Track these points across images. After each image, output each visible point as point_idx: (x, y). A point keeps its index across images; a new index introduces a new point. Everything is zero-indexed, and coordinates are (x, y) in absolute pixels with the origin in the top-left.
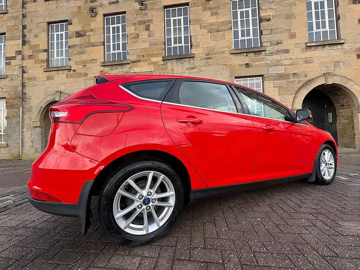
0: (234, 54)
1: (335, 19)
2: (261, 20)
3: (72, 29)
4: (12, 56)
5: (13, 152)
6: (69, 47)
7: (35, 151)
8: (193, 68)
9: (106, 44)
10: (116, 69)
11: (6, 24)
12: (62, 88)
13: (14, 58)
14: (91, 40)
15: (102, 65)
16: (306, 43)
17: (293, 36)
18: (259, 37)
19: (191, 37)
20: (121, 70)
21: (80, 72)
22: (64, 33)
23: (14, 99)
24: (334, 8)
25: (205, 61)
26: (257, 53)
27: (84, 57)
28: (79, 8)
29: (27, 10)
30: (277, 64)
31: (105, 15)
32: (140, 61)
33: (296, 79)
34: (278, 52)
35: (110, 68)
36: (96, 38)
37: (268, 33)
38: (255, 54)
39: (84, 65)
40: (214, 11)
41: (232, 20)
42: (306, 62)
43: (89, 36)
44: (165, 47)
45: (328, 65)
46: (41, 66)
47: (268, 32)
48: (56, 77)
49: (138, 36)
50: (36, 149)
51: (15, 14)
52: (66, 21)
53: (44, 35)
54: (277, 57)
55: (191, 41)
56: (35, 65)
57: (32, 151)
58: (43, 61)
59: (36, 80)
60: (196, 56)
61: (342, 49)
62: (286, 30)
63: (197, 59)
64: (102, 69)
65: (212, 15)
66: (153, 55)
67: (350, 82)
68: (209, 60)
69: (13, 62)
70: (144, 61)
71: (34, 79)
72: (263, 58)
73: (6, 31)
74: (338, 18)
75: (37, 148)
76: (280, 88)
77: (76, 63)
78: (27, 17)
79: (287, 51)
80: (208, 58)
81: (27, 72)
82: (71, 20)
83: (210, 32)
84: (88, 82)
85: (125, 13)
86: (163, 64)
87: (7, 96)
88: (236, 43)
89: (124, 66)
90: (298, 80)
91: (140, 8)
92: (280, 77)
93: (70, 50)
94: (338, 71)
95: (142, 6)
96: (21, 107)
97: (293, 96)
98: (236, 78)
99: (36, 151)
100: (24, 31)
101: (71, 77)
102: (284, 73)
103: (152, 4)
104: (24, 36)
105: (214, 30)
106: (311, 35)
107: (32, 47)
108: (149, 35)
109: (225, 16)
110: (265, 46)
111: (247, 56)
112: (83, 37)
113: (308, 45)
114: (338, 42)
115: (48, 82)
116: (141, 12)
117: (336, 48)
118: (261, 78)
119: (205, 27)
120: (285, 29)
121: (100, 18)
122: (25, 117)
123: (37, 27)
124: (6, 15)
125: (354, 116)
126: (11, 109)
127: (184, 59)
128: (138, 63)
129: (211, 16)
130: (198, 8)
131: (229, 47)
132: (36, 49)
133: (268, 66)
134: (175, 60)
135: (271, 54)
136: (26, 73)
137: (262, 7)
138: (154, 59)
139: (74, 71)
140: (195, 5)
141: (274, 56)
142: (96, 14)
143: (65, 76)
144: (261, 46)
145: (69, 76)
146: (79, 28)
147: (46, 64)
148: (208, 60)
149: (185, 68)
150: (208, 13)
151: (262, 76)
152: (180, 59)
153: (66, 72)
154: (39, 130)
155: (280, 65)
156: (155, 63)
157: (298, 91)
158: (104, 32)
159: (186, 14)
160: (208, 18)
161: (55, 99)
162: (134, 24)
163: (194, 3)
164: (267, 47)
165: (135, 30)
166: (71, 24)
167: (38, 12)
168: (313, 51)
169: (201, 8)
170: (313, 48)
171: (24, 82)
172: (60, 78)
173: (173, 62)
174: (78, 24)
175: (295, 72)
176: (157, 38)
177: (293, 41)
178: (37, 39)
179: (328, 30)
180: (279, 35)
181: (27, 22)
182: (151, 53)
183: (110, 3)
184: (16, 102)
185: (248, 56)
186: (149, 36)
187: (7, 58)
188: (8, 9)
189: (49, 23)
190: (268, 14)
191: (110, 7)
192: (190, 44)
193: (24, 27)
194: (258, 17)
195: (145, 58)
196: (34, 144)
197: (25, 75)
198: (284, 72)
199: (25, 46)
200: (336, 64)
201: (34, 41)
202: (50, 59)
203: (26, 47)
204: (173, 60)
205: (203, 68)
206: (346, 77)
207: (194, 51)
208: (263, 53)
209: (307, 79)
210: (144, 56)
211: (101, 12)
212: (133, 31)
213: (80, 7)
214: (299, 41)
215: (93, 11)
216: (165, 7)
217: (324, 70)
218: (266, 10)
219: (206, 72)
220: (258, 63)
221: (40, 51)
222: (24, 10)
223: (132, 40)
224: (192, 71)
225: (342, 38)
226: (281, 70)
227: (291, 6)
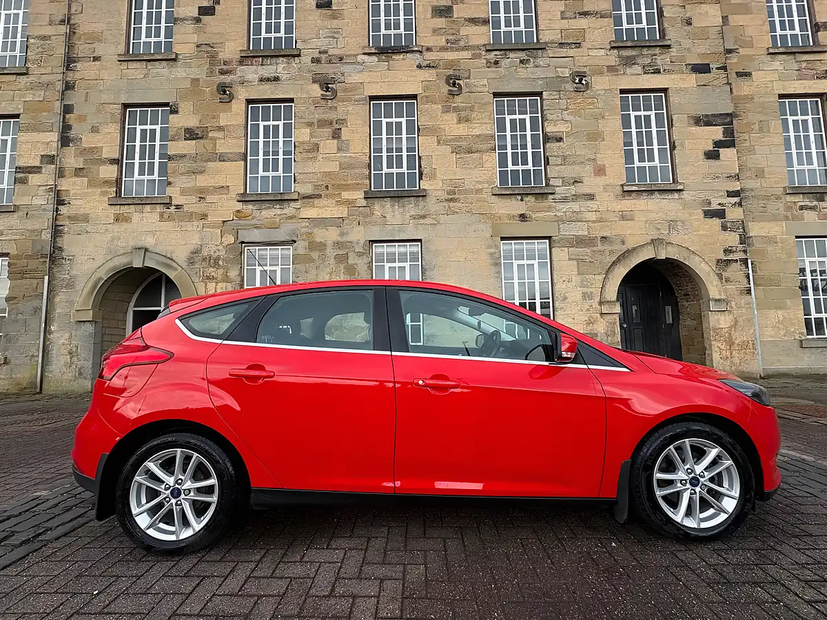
0: (498, 195)
1: (668, 147)
2: (547, 139)
3: (178, 122)
4: (33, 165)
5: (19, 376)
6: (170, 158)
7: (77, 374)
8: (424, 217)
9: (249, 158)
10: (269, 208)
11: (24, 96)
12: (149, 241)
13: (36, 170)
14: (218, 148)
15: (240, 199)
16: (622, 185)
17: (600, 171)
18: (543, 168)
19: (420, 158)
20: (279, 212)
21: (190, 210)
22: (158, 128)
23: (30, 257)
24: (666, 129)
25: (445, 204)
26: (540, 196)
27: (202, 181)
28: (195, 81)
29: (78, 76)
30: (575, 218)
31: (249, 101)
32: (319, 196)
33: (608, 248)
34: (576, 197)
35: (257, 206)
36: (230, 144)
37: (559, 163)
38: (536, 199)
39: (200, 198)
40: (463, 114)
41: (496, 134)
42: (623, 218)
43: (214, 139)
44: (370, 173)
45: (658, 226)
46: (104, 194)
47: (559, 161)
48: (136, 218)
49: (316, 148)
50: (79, 370)
51: (45, 79)
52: (166, 105)
53: (113, 130)
54: (575, 206)
55: (420, 166)
56: (89, 190)
57: (69, 375)
58: (106, 182)
59: (88, 222)
60: (430, 193)
61: (680, 200)
62: (589, 160)
63: (431, 200)
64: (239, 206)
65: (459, 121)
66: (347, 187)
67: (692, 256)
68: (454, 204)
69: (34, 179)
70: (326, 196)
71: (86, 219)
72: (550, 207)
73: (22, 111)
74: (673, 147)
75: (82, 367)
76: (580, 261)
77: (184, 192)
78: (76, 89)
79: (591, 197)
80: (451, 200)
81: (69, 203)
82: (176, 105)
83: (457, 153)
84: (208, 231)
85: (291, 100)
86: (365, 205)
87: (13, 252)
88: (503, 175)
89: (286, 204)
90: (610, 248)
91: (322, 95)
92: (580, 242)
93: (171, 165)
94: (674, 238)
95: (326, 92)
96: (47, 277)
97: (601, 277)
98: (502, 239)
99: (80, 374)
100: (67, 116)
101: (170, 218)
102: (586, 236)
103: (345, 90)
104: (66, 128)
105: (464, 149)
106: (630, 171)
107: (83, 152)
108: (338, 148)
109: (483, 126)
110: (554, 186)
111: (522, 200)
112: (201, 141)
113: (626, 188)
114: (673, 187)
115: (117, 228)
116: (323, 103)
117: (670, 197)
118: (547, 241)
119: (446, 143)
120: (586, 158)
121: (238, 106)
122: (57, 299)
123: (98, 111)
124: (23, 79)
125: (703, 317)
126: (19, 281)
127: (406, 199)
128: (316, 201)
129: (459, 123)
130: (435, 106)
131: (490, 182)
132: (93, 156)
133: (559, 220)
134: (389, 199)
135: (565, 200)
136: (65, 204)
137: (549, 117)
138: (346, 195)
139: (178, 207)
140: (428, 100)
141: (567, 203)
142: (231, 97)
143: (157, 217)
144: (547, 185)
145: (166, 216)
146: (193, 122)
147: (115, 190)
148: (451, 204)
149: (408, 215)
150: (452, 117)
151: (549, 238)
152: (400, 199)
153: (159, 209)
154: (90, 328)
155: (580, 221)
156: (350, 203)
157: (609, 268)
158: (247, 134)
159: (410, 113)
160: (451, 125)
161: (131, 263)
162: (310, 124)
163: (427, 97)
164: (557, 186)
165: (311, 136)
166: (176, 112)
167: (102, 81)
168: (634, 199)
169: (440, 106)
170: (634, 194)
171: (61, 223)
172: (145, 219)
173: (386, 202)
174: (191, 113)
175: (605, 235)
176: (353, 155)
177: (601, 181)
178: (97, 137)
179: (658, 165)
180: (577, 168)
181: (74, 98)
182: (343, 182)
183: (261, 80)
184: (33, 264)
185: (524, 202)
186: (339, 150)
187: (19, 169)
188: (29, 65)
189: (126, 106)
190: (559, 130)
191: (261, 87)
192: (417, 171)
193: (68, 109)
194: (541, 132)
195: (330, 191)
196: (75, 359)
197: (64, 210)
198: (586, 233)
199: (68, 148)
200: (672, 224)
201: (88, 140)
202: (124, 179)
203: (71, 150)
204: (385, 200)
205: (443, 218)
206: (687, 248)
207: (425, 185)
208: (551, 197)
209: (624, 248)
210: (327, 187)
211: (242, 94)
212: (307, 139)
213: (198, 80)
214: (611, 181)
215: (225, 92)
216: (372, 98)
217: (654, 234)
218: (555, 122)
219: (448, 225)
220: (541, 215)
221: (102, 162)
222: (70, 74)
223: (305, 155)
224: (422, 221)
225: (679, 181)
226: (581, 230)
227: (597, 119)
